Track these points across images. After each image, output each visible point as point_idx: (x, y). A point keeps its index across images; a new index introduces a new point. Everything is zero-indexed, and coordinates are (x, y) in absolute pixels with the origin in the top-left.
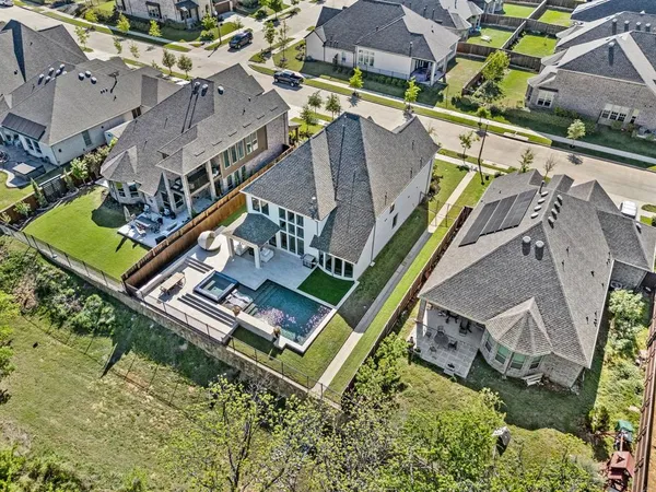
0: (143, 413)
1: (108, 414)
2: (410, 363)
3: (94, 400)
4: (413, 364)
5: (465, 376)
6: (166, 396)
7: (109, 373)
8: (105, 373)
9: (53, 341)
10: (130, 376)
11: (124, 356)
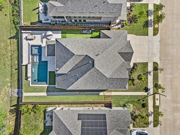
0: (6, 56)
1: (2, 49)
2: (43, 111)
3: (3, 43)
4: (43, 112)
5: (46, 125)
6: (12, 57)
7: (10, 40)
8: (9, 39)
9: (9, 18)
10: (12, 45)
11: (15, 39)
